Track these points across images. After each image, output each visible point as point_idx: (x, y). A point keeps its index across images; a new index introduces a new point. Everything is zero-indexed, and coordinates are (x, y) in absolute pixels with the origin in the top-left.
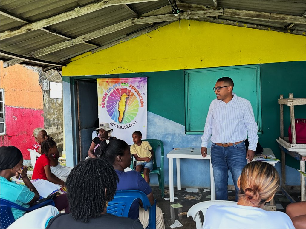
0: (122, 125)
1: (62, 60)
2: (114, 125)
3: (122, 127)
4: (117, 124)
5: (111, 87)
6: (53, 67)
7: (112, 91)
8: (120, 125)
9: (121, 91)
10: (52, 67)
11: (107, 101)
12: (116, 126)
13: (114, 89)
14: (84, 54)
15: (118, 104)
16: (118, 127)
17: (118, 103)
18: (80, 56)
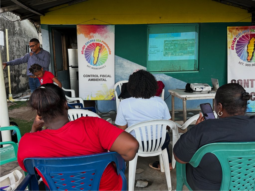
0: (251, 63)
2: (242, 63)
3: (251, 65)
4: (246, 62)
5: (240, 33)
7: (241, 36)
8: (249, 63)
9: (249, 36)
11: (236, 44)
12: (244, 64)
13: (243, 34)
15: (246, 47)
16: (247, 65)
17: (247, 45)
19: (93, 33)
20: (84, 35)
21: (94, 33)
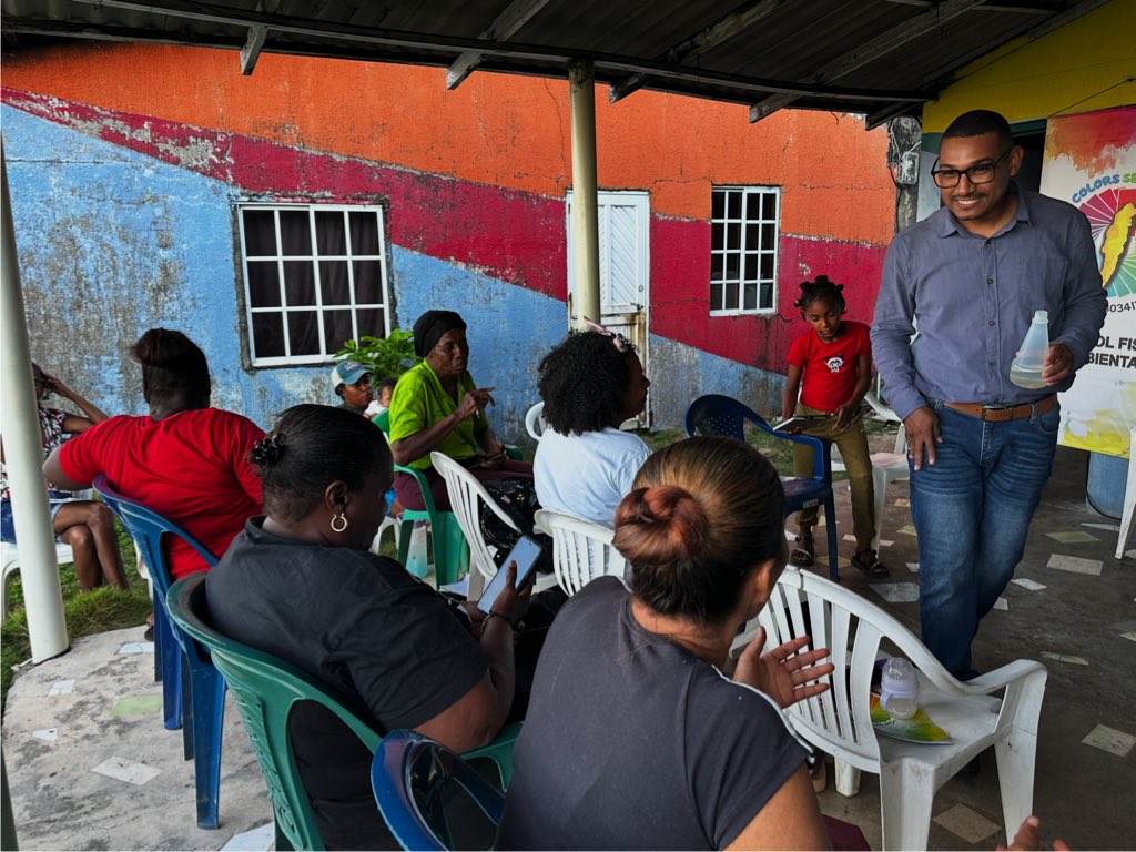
1: (927, 79)
6: (898, 106)
10: (894, 107)
14: (1002, 47)
18: (986, 56)
19: (1113, 146)
20: (1075, 159)
21: (1117, 147)
